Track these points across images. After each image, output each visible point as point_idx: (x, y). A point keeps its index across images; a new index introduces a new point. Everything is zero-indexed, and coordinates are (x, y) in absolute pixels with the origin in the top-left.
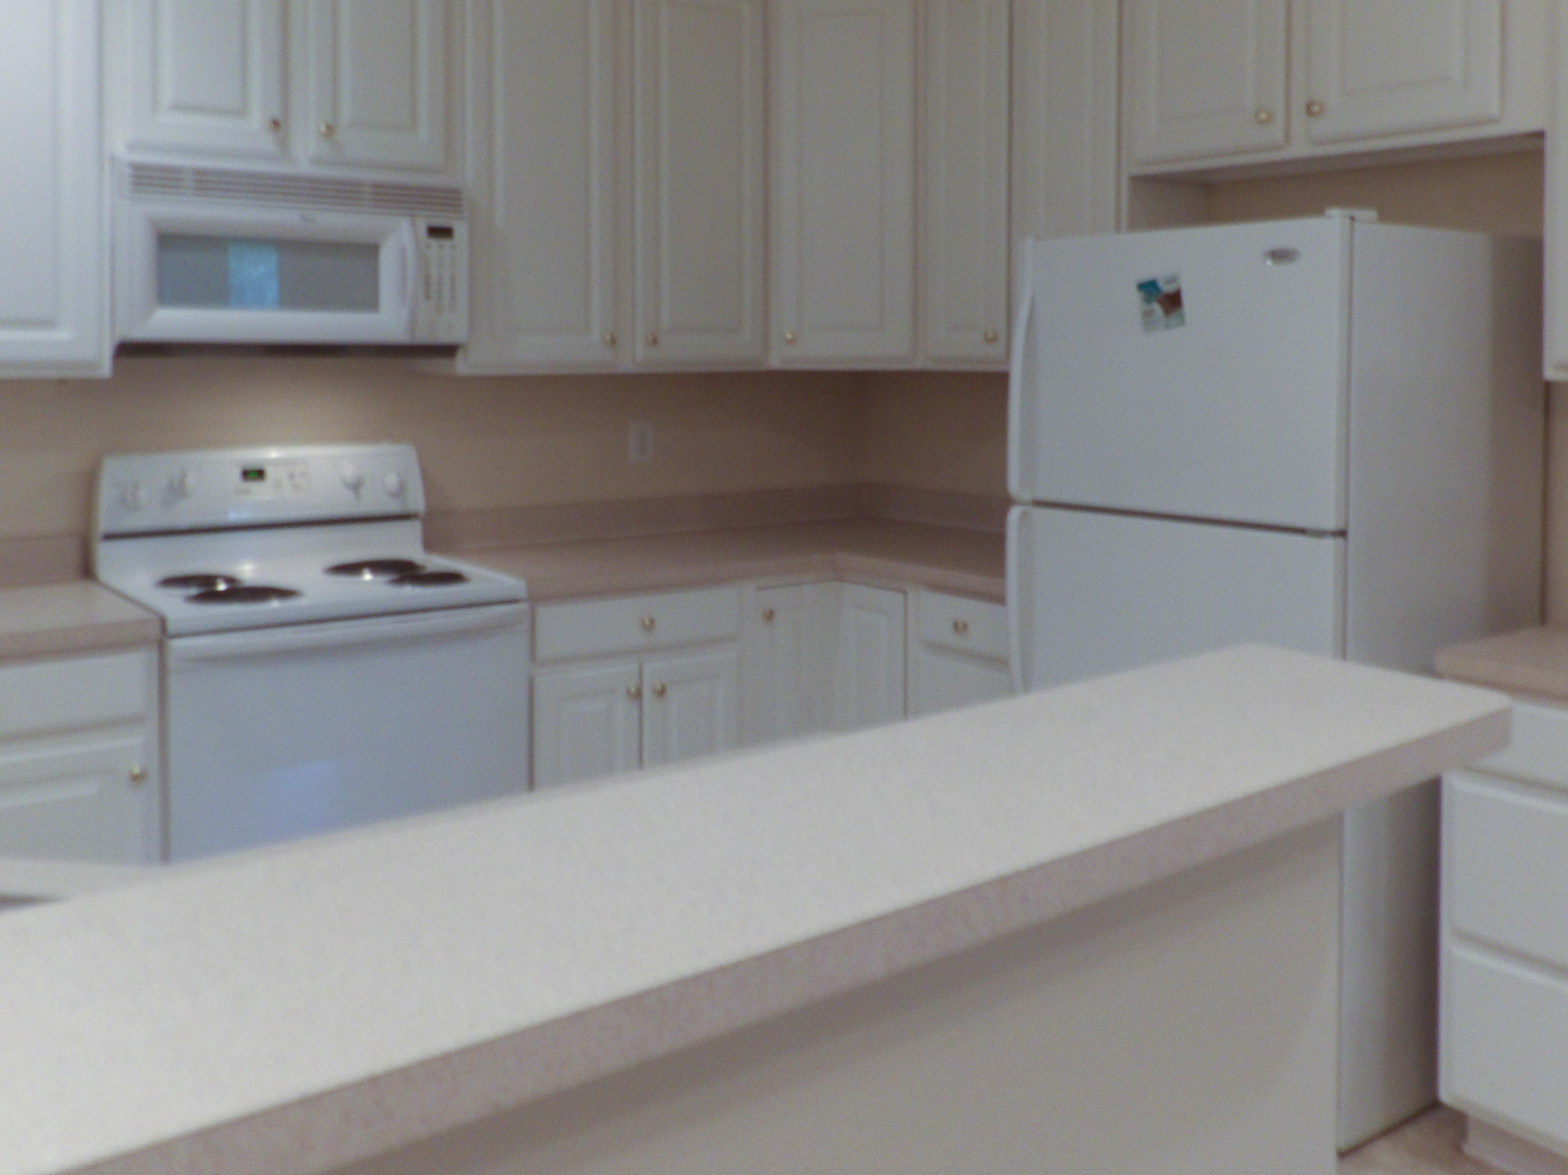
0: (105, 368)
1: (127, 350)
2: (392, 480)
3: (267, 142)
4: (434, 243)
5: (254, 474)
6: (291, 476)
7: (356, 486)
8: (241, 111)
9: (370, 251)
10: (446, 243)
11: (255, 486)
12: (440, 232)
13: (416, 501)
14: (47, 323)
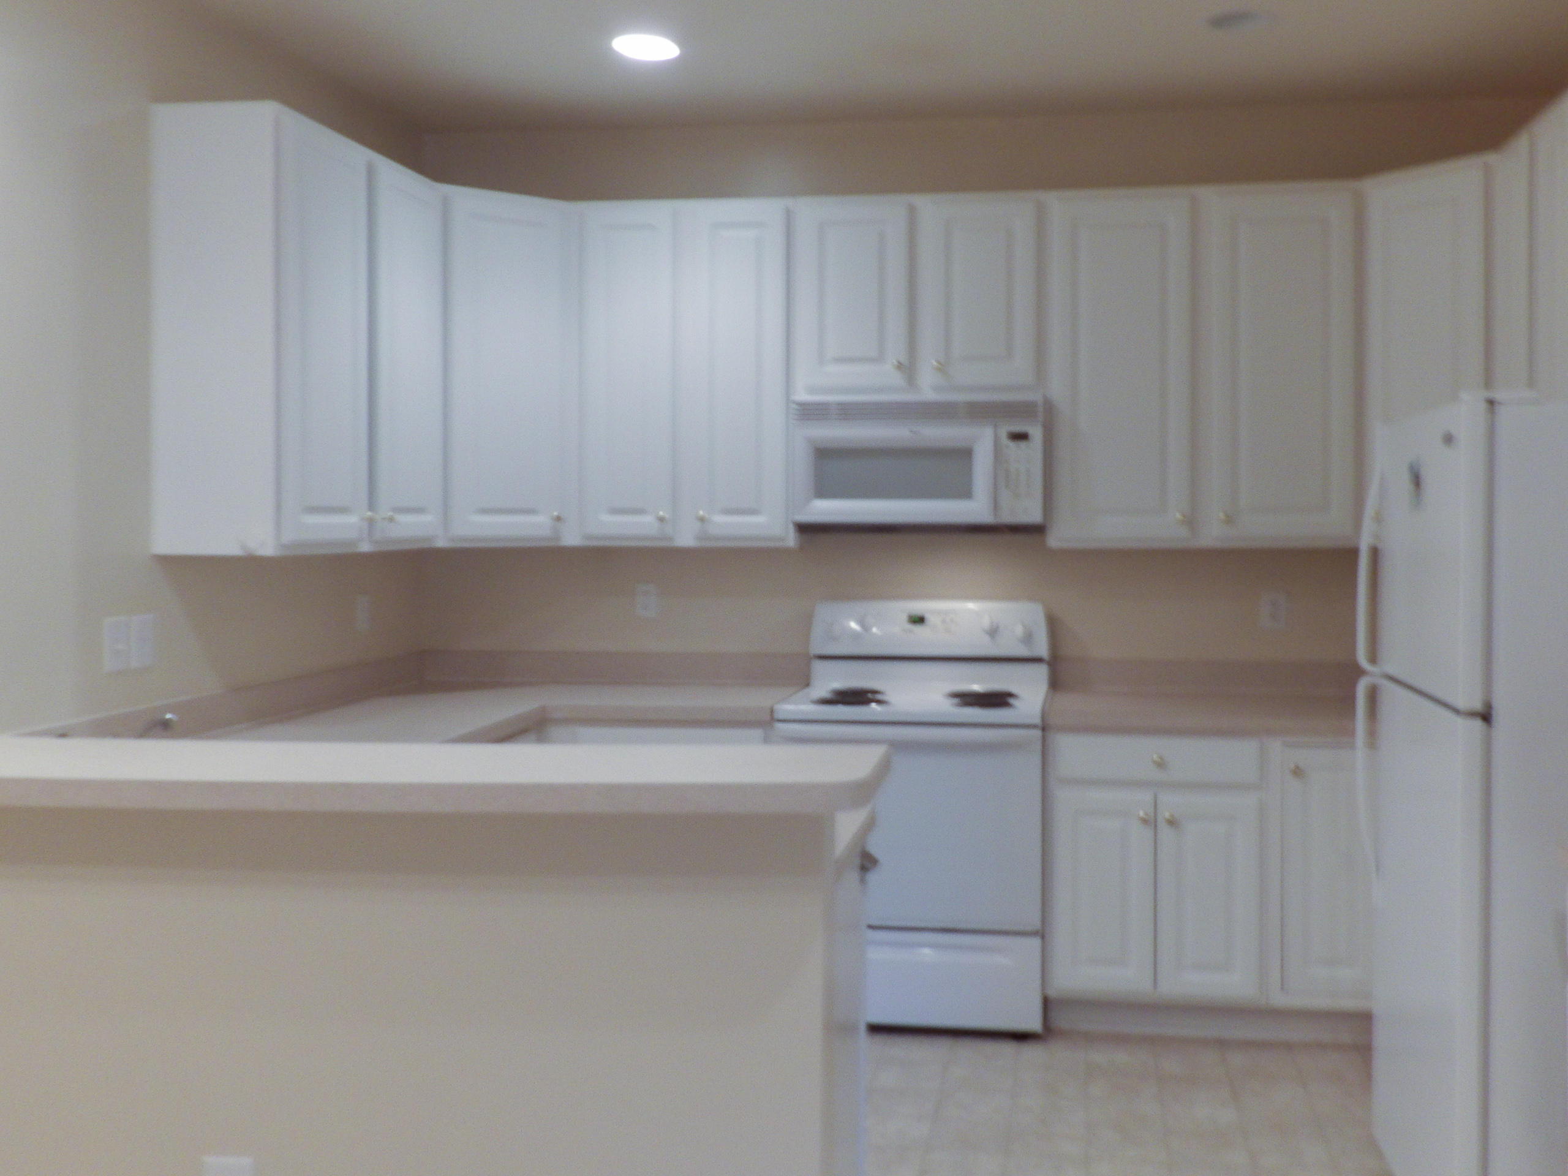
0: (791, 539)
1: (806, 529)
2: (1019, 630)
3: (897, 379)
4: (1012, 445)
5: (919, 620)
6: (944, 622)
7: (993, 632)
8: (879, 359)
9: (965, 454)
10: (1023, 444)
11: (918, 629)
12: (1020, 437)
13: (1042, 649)
14: (753, 512)
